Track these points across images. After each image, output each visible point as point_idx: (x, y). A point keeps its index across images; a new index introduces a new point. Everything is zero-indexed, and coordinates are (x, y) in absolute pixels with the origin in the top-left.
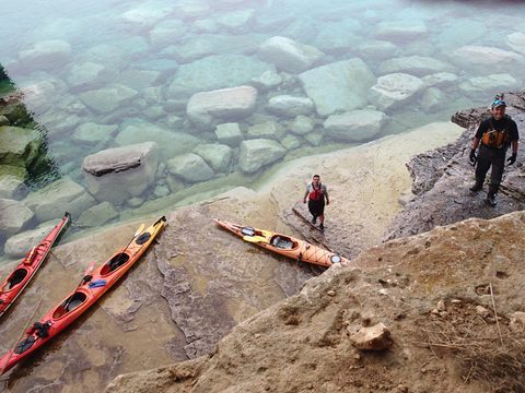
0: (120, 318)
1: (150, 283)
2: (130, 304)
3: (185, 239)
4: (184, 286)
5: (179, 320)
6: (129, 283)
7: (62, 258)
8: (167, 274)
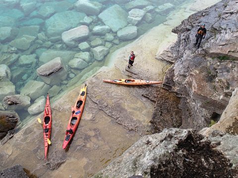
0: (91, 120)
1: (93, 107)
2: (91, 115)
3: (96, 90)
4: (105, 104)
5: (110, 114)
6: (86, 109)
7: (57, 109)
8: (97, 102)
